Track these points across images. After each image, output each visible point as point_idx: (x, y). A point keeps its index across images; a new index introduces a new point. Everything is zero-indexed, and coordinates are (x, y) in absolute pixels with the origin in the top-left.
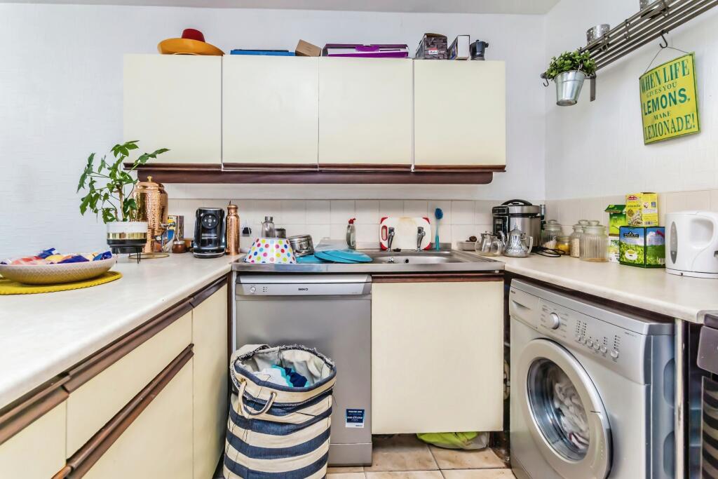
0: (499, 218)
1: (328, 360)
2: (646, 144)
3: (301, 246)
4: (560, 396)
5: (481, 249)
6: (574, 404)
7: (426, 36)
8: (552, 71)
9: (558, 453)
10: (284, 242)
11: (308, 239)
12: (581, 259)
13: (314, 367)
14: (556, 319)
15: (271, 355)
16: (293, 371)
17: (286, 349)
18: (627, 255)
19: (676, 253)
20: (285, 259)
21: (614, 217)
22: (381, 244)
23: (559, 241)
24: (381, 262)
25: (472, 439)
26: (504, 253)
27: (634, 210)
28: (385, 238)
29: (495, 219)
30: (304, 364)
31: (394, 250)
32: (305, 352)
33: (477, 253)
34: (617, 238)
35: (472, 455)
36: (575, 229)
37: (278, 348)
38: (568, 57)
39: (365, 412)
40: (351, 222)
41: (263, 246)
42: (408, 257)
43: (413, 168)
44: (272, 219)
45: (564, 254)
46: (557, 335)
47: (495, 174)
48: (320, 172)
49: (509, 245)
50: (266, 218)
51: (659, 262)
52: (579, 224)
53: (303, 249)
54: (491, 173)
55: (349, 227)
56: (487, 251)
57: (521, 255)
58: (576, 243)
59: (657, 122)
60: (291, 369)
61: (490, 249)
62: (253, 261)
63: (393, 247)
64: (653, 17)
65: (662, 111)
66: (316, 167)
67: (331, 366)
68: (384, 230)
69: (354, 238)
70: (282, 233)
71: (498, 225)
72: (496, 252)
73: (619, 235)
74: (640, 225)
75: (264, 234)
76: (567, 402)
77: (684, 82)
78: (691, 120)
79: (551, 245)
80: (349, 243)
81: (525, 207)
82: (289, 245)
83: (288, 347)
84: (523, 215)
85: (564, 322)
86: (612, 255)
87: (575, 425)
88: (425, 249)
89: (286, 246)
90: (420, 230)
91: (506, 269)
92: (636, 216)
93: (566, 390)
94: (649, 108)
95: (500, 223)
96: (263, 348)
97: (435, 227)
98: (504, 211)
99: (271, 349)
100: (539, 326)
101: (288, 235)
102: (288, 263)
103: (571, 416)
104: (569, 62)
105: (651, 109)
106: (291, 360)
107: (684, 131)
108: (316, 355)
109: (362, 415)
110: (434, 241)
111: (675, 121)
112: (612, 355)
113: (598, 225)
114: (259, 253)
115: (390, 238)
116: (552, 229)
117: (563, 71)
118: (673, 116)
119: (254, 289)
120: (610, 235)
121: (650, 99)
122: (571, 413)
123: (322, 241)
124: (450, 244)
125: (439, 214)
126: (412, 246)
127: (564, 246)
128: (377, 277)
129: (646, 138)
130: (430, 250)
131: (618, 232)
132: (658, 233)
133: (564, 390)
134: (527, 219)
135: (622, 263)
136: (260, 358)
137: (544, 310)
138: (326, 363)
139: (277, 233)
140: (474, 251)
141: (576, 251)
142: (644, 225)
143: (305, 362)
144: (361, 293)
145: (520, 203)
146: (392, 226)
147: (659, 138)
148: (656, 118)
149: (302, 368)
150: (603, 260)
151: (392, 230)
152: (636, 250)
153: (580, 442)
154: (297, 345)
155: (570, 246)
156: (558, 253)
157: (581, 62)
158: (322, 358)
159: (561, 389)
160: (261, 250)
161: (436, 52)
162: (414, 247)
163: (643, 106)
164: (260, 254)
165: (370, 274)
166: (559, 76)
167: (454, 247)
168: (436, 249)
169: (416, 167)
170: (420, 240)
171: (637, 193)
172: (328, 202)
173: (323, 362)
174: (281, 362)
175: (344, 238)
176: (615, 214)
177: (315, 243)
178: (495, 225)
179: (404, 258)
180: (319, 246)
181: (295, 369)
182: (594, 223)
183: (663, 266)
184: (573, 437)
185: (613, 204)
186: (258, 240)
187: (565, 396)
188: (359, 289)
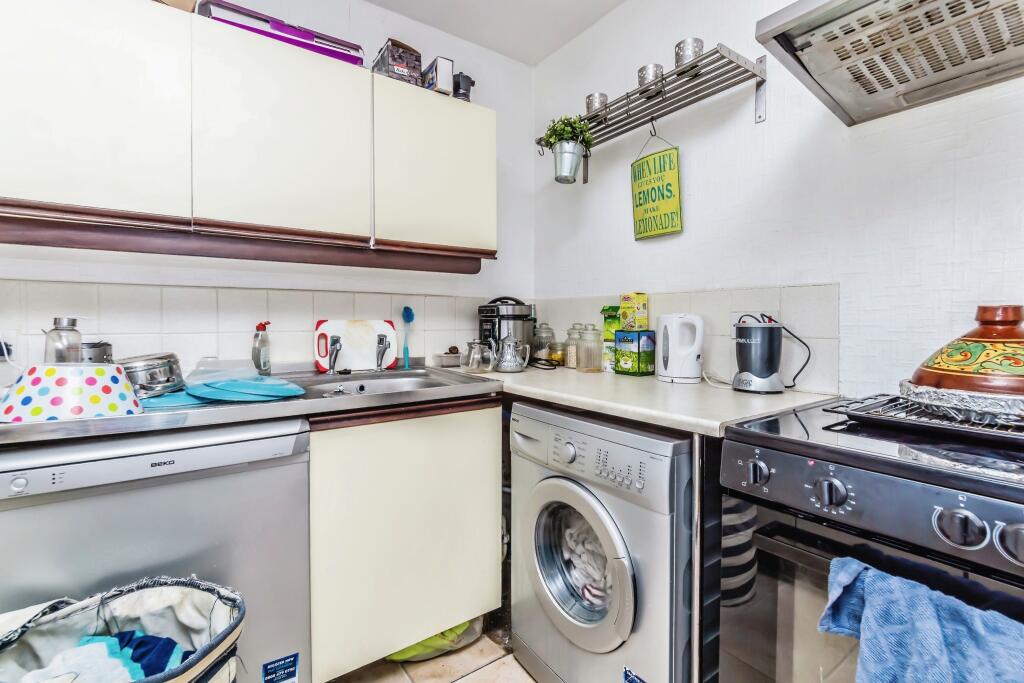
0: (487, 321)
1: (224, 592)
2: (636, 240)
3: (153, 377)
4: (571, 544)
5: (467, 364)
6: (588, 550)
7: (390, 43)
8: (551, 137)
9: (574, 618)
10: (109, 370)
11: (170, 363)
12: (579, 371)
13: (194, 614)
14: (571, 450)
15: (75, 618)
16: (139, 634)
17: (121, 593)
18: (622, 363)
19: (667, 358)
20: (113, 407)
21: (609, 320)
22: (317, 364)
23: (552, 348)
24: (320, 395)
25: (463, 633)
26: (496, 369)
27: (628, 312)
28: (323, 353)
29: (481, 322)
30: (169, 614)
31: (340, 373)
32: (171, 588)
33: (462, 370)
34: (612, 344)
35: (464, 655)
36: (569, 334)
37: (98, 597)
38: (568, 123)
39: (300, 657)
40: (262, 327)
41: (48, 382)
42: (364, 383)
43: (372, 243)
44: (73, 323)
45: (559, 365)
46: (574, 470)
47: (484, 261)
48: (197, 234)
49: (502, 355)
50: (56, 321)
51: (650, 369)
52: (574, 328)
53: (159, 383)
54: (479, 259)
55: (257, 336)
56: (475, 366)
57: (515, 369)
58: (572, 350)
59: (647, 216)
60: (133, 633)
61: (479, 363)
62: (18, 419)
63: (339, 367)
64: (649, 98)
65: (651, 205)
66: (188, 223)
67: (234, 601)
68: (323, 341)
69: (267, 355)
70: (101, 352)
71: (486, 330)
72: (487, 367)
73: (615, 341)
74: (634, 329)
75: (53, 356)
76: (579, 549)
77: (670, 176)
78: (675, 218)
79: (543, 354)
80: (258, 366)
81: (517, 307)
82: (122, 378)
83: (125, 588)
84: (515, 317)
85: (582, 453)
86: (607, 364)
87: (588, 576)
88: (388, 368)
89: (115, 380)
90: (381, 340)
91: (505, 390)
92: (630, 319)
93: (578, 536)
94: (640, 199)
95: (489, 327)
96: (54, 608)
97: (402, 335)
98: (493, 311)
99: (79, 605)
100: (551, 462)
101: (117, 354)
102: (121, 413)
103: (583, 566)
104: (569, 129)
105: (641, 201)
106: (133, 615)
107: (669, 230)
108: (197, 587)
109: (294, 663)
110: (401, 356)
111: (663, 217)
112: (637, 485)
113: (594, 330)
114: (36, 399)
115: (334, 355)
116: (544, 335)
117: (562, 139)
118: (662, 211)
119: (23, 481)
120: (606, 340)
121: (641, 189)
122: (584, 562)
123: (200, 364)
124: (424, 358)
125: (408, 315)
126: (370, 364)
127: (558, 355)
128: (318, 421)
129: (637, 232)
130: (395, 368)
131: (613, 337)
132: (649, 337)
133: (575, 535)
134: (519, 322)
135: (617, 372)
136: (42, 634)
137: (556, 440)
138: (221, 597)
139: (86, 353)
140: (459, 366)
141: (572, 360)
142: (636, 329)
143: (171, 608)
144: (290, 452)
145: (510, 302)
146: (337, 334)
147: (649, 234)
148: (646, 211)
149: (163, 621)
150: (599, 370)
151: (336, 341)
152: (630, 357)
153: (594, 596)
154: (149, 577)
155: (565, 355)
156: (553, 364)
157: (581, 132)
158: (210, 590)
159: (571, 535)
160: (44, 392)
161: (405, 71)
162: (374, 366)
163: (634, 197)
164: (41, 402)
165: (306, 417)
166: (558, 146)
167: (430, 362)
168: (404, 366)
169: (378, 242)
170: (381, 355)
171: (631, 294)
172: (214, 291)
173: (214, 598)
174: (107, 624)
175: (248, 356)
176: (610, 317)
177: (186, 369)
178: (482, 331)
179: (357, 384)
180: (194, 373)
181: (143, 629)
182: (590, 327)
183: (652, 373)
184: (586, 591)
185: (608, 305)
186: (33, 371)
187: (577, 542)
188: (286, 446)
